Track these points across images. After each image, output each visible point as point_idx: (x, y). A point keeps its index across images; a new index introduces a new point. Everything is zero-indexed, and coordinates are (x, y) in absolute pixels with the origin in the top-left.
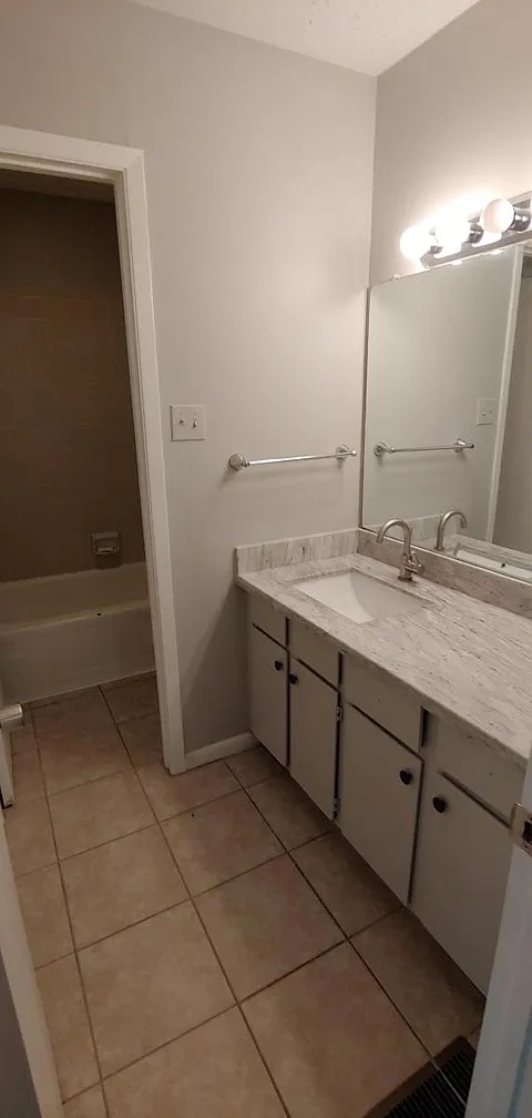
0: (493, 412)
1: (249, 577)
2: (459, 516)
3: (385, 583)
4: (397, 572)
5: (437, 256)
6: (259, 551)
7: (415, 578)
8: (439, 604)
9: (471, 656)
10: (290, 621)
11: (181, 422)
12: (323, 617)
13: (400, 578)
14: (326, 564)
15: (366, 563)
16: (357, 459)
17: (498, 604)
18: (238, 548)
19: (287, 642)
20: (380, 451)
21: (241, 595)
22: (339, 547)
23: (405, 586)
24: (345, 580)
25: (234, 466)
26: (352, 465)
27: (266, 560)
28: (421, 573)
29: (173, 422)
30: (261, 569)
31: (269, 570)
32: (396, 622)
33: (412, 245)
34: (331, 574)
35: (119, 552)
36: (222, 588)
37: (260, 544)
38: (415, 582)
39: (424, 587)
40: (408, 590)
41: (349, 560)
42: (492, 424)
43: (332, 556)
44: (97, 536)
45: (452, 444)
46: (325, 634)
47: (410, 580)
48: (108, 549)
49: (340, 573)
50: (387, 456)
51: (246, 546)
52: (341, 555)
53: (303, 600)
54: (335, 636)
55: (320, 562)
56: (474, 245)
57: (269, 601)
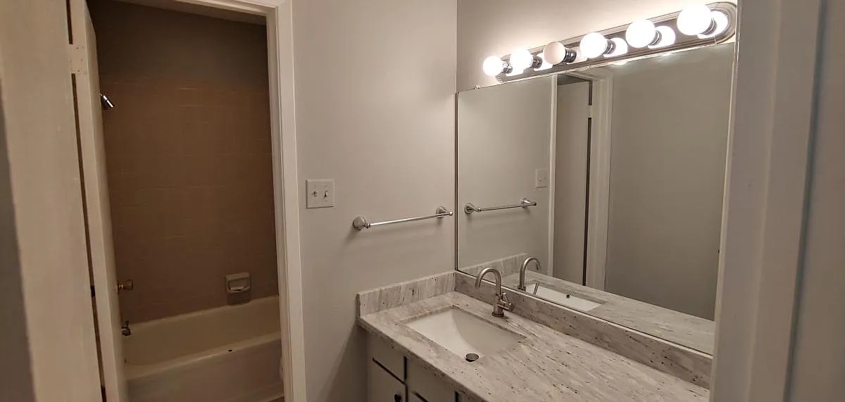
0: (546, 179)
1: (369, 318)
2: (535, 261)
3: (482, 319)
4: (491, 308)
5: (508, 75)
6: (378, 294)
7: (506, 313)
8: (529, 337)
9: (568, 390)
10: (408, 359)
11: (315, 193)
12: (438, 357)
13: (494, 314)
14: (431, 302)
15: (464, 301)
16: (452, 218)
17: (576, 336)
18: (361, 294)
19: (406, 377)
20: (469, 210)
21: (362, 333)
22: (441, 287)
23: (499, 321)
24: (448, 317)
25: (356, 227)
26: (448, 221)
27: (383, 302)
28: (511, 310)
29: (308, 192)
30: (379, 311)
31: (386, 311)
32: (502, 360)
33: (491, 67)
34: (437, 312)
35: (249, 290)
36: (347, 327)
37: (377, 290)
38: (507, 318)
39: (515, 322)
40: (502, 325)
41: (449, 298)
42: (546, 187)
43: (435, 295)
44: (230, 278)
45: (520, 204)
46: (443, 375)
47: (502, 316)
48: (239, 288)
49: (443, 311)
50: (474, 214)
51: (366, 292)
52: (441, 293)
53: (418, 340)
54: (452, 376)
55: (427, 301)
56: (536, 70)
57: (389, 343)
